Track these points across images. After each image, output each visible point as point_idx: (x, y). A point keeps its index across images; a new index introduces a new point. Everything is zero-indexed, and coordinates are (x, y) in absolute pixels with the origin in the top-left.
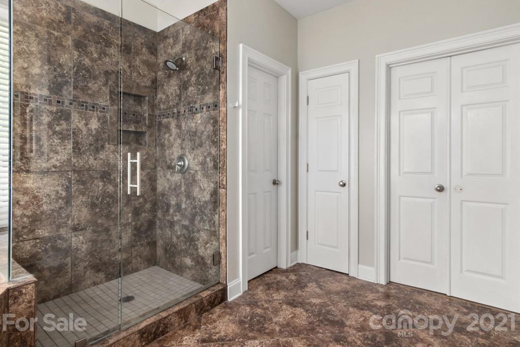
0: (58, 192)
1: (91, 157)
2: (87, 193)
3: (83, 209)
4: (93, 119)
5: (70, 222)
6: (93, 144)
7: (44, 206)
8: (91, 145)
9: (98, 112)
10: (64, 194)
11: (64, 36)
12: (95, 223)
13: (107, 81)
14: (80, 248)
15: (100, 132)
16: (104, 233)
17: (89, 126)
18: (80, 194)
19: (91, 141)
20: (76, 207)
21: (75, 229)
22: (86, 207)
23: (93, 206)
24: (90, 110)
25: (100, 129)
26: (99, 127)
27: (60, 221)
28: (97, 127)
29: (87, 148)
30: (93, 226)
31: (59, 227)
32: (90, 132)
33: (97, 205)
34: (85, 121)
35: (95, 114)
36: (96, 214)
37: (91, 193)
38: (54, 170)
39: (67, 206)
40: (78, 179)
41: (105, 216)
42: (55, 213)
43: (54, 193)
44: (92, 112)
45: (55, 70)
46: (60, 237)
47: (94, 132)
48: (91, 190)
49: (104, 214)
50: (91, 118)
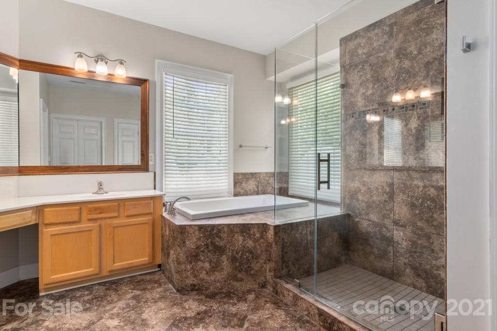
0: (383, 188)
1: (410, 157)
2: (407, 192)
3: (403, 207)
4: (413, 119)
5: (392, 215)
6: (412, 144)
7: (374, 196)
8: (410, 144)
9: (418, 110)
10: (388, 190)
11: (388, 52)
12: (414, 224)
13: (428, 72)
14: (401, 242)
15: (420, 130)
16: (424, 238)
17: (409, 126)
18: (401, 192)
19: (411, 141)
20: (397, 203)
21: (396, 223)
22: (406, 205)
23: (413, 206)
24: (410, 110)
25: (420, 127)
26: (419, 125)
27: (385, 212)
28: (416, 125)
29: (407, 148)
30: (412, 227)
31: (384, 217)
32: (410, 132)
33: (416, 206)
34: (405, 122)
35: (415, 113)
36: (416, 215)
37: (410, 193)
38: (380, 168)
39: (390, 201)
40: (399, 178)
41: (425, 220)
42: (381, 205)
43: (381, 187)
44: (411, 112)
45: (382, 86)
46: (385, 226)
47: (414, 131)
48: (411, 190)
49: (424, 218)
50: (410, 118)
